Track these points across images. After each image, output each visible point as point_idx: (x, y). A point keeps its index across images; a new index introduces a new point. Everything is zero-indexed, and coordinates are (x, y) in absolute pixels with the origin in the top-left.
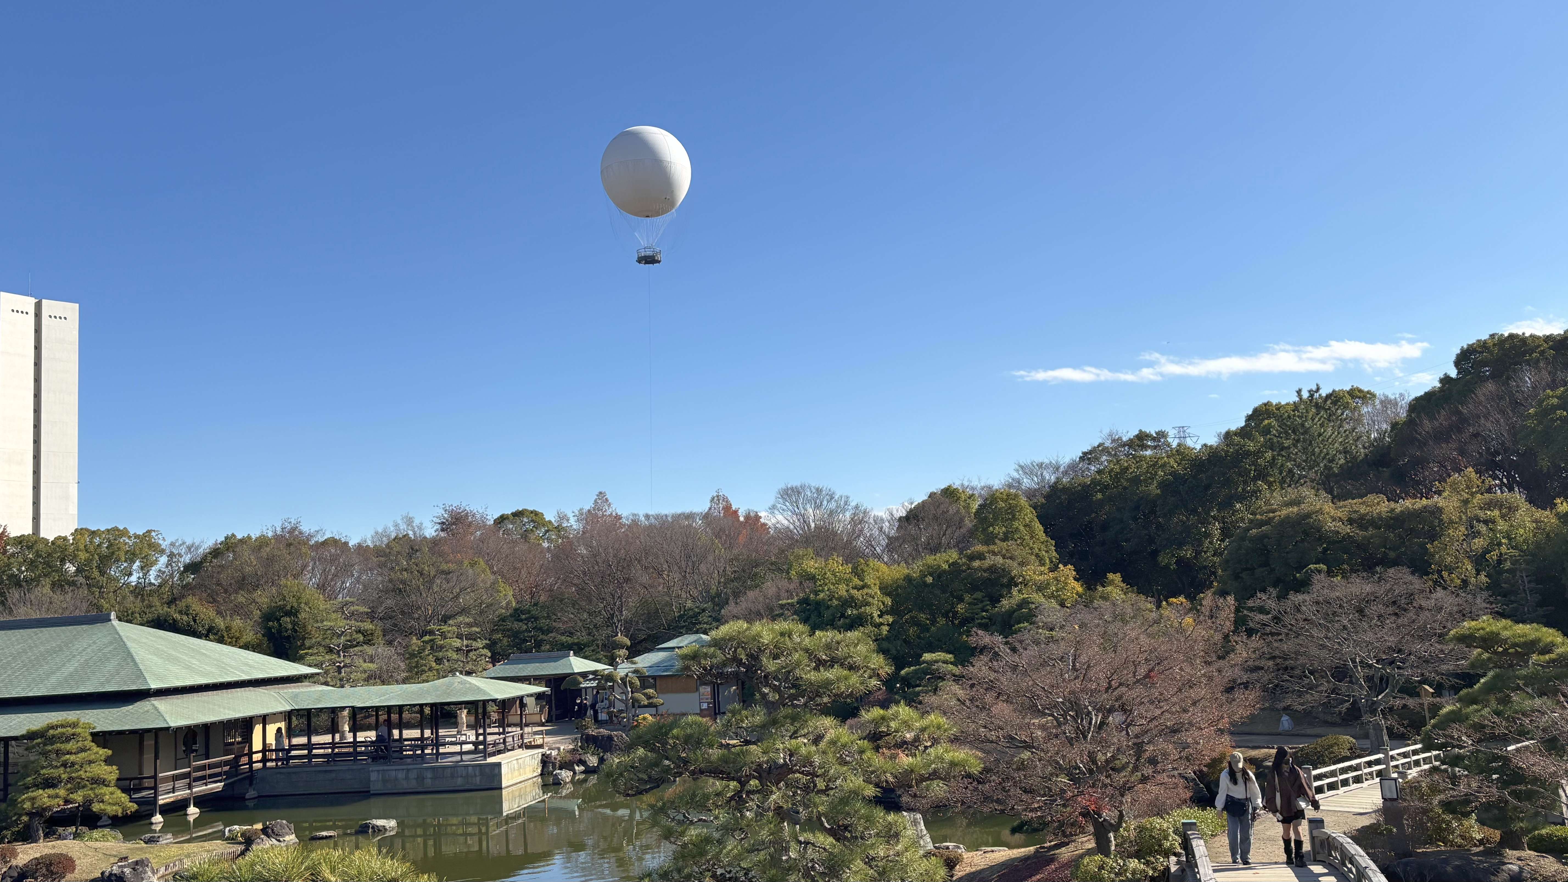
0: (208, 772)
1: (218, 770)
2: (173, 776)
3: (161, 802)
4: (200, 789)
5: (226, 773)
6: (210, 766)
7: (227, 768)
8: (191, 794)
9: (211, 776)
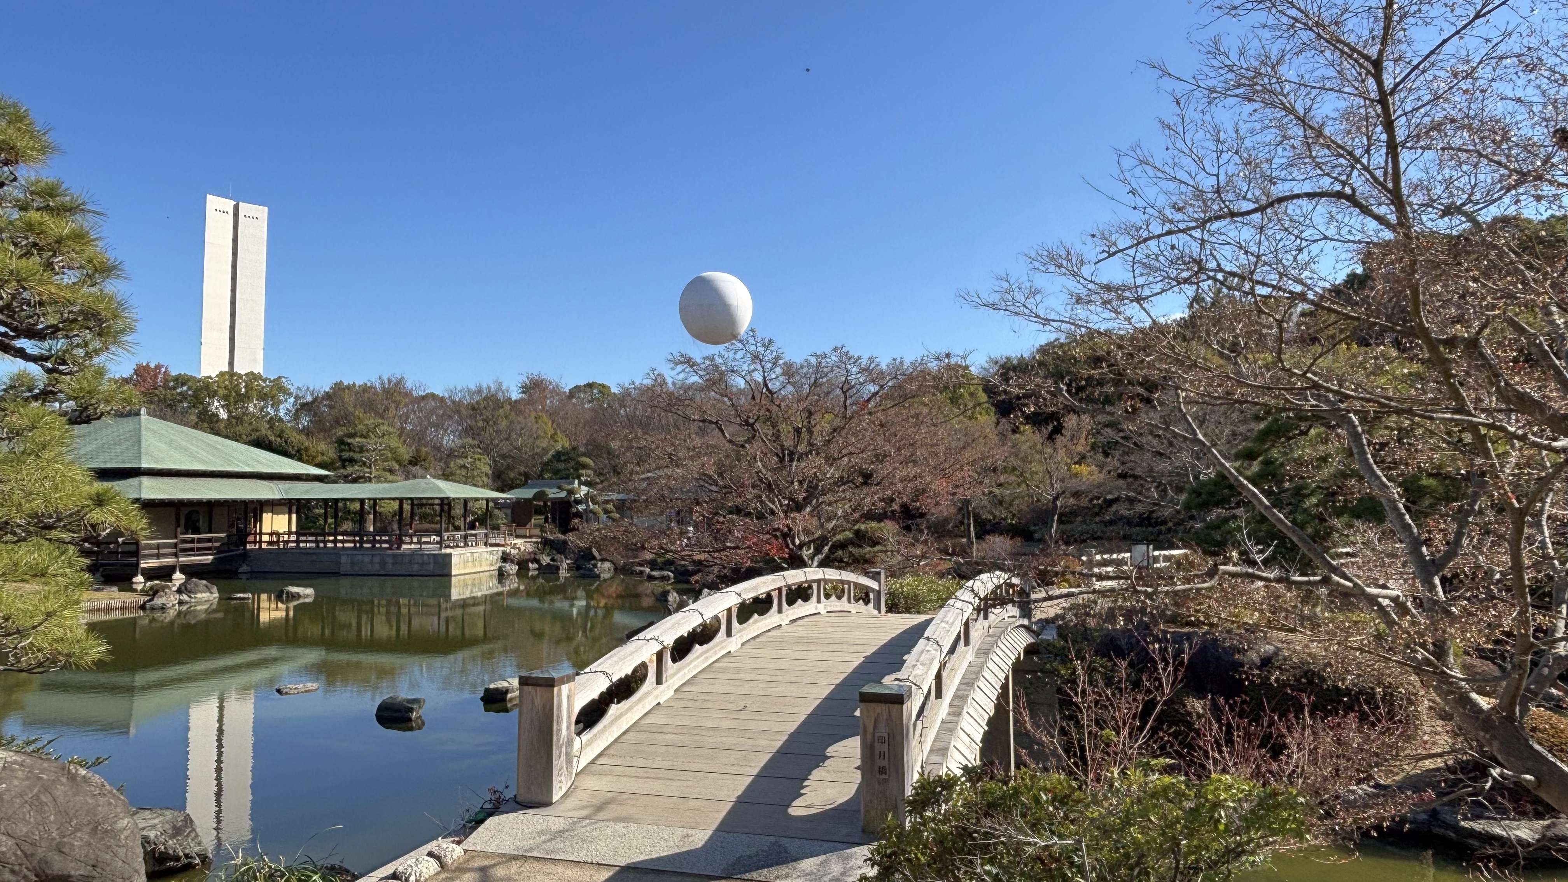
0: (196, 545)
1: (209, 545)
2: (158, 544)
3: (143, 566)
4: (185, 559)
5: (216, 548)
6: (200, 541)
7: (217, 544)
8: (178, 561)
9: (199, 549)
